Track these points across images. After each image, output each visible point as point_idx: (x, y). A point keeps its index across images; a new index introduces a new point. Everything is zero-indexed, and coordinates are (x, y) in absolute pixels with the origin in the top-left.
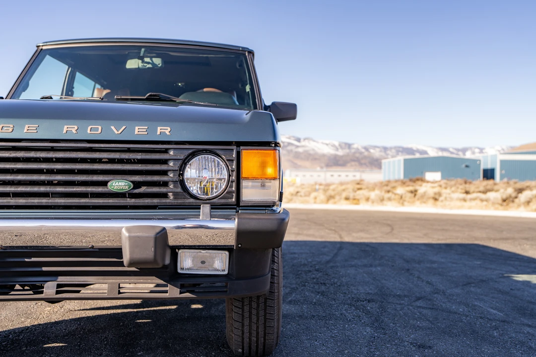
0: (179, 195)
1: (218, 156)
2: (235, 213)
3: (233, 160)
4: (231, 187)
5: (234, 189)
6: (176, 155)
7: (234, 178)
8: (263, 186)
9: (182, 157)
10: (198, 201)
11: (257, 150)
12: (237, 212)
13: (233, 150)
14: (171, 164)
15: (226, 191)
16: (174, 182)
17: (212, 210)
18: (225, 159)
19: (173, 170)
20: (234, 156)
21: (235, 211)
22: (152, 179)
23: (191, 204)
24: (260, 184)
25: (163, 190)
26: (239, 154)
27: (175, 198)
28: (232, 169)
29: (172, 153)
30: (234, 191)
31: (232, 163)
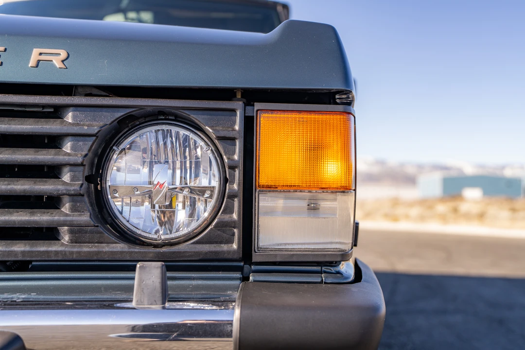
0: (86, 232)
1: (196, 128)
2: (237, 282)
3: (233, 139)
4: (229, 210)
5: (235, 216)
6: (78, 125)
7: (235, 186)
8: (313, 208)
9: (95, 130)
10: (137, 249)
11: (300, 111)
12: (245, 279)
13: (233, 111)
14: (68, 147)
15: (214, 224)
16: (75, 197)
17: (169, 274)
18: (213, 136)
19: (71, 165)
20: (237, 127)
21: (238, 275)
22: (9, 187)
23: (118, 257)
24: (304, 204)
25: (42, 218)
26: (249, 124)
27: (73, 241)
28: (232, 164)
29: (69, 117)
30: (234, 222)
31: (230, 147)
